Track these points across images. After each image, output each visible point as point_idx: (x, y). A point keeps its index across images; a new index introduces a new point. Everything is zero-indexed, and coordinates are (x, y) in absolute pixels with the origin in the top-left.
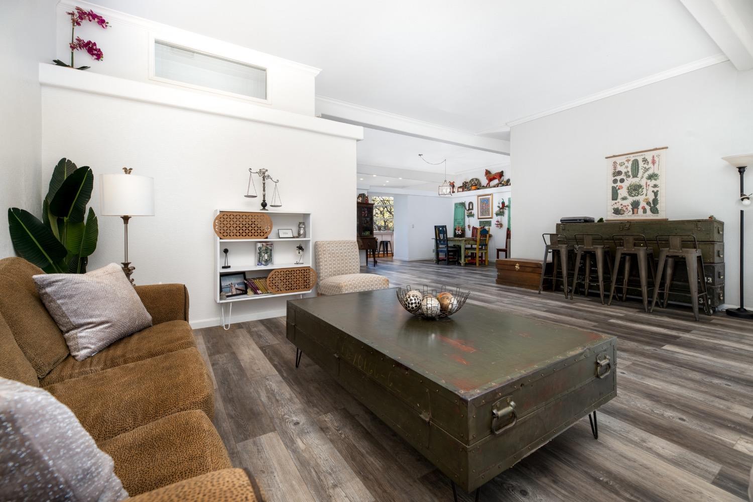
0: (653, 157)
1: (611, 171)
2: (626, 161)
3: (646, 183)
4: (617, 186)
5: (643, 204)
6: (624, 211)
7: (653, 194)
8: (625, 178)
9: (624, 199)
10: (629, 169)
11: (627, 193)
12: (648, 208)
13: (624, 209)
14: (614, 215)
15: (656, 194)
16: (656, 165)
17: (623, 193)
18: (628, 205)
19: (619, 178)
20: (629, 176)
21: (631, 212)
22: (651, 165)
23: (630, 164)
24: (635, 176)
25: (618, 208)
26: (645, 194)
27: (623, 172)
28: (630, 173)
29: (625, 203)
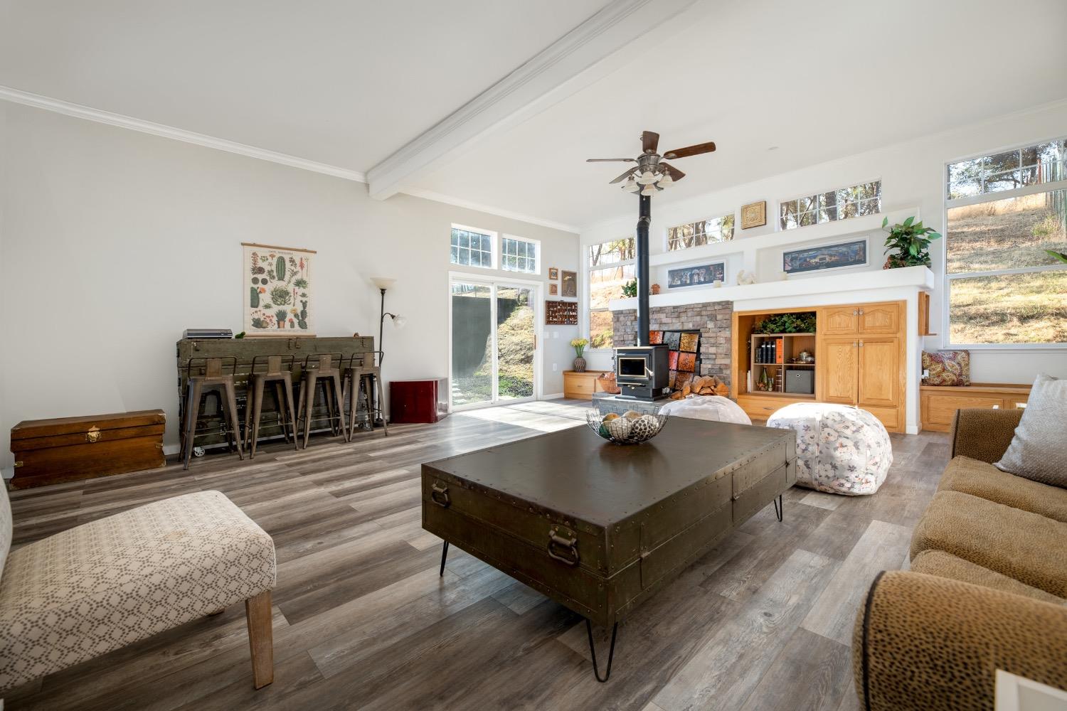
0: (301, 259)
1: (249, 265)
2: (270, 256)
3: (294, 290)
4: (258, 288)
5: (290, 316)
6: (268, 324)
7: (301, 304)
8: (268, 278)
9: (267, 307)
10: (274, 268)
11: (271, 300)
12: (296, 321)
13: (268, 320)
14: (255, 328)
15: (304, 304)
16: (305, 269)
17: (265, 298)
18: (272, 316)
19: (260, 277)
20: (274, 277)
21: (276, 326)
22: (298, 268)
23: (275, 261)
24: (281, 278)
25: (259, 320)
26: (292, 303)
27: (266, 270)
28: (275, 274)
29: (269, 312)
